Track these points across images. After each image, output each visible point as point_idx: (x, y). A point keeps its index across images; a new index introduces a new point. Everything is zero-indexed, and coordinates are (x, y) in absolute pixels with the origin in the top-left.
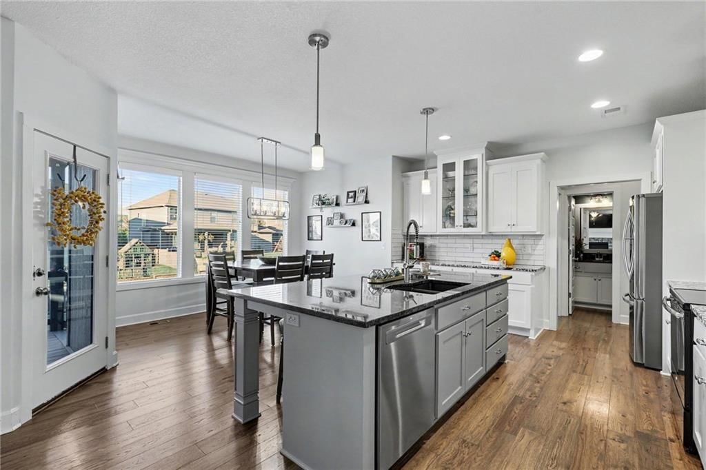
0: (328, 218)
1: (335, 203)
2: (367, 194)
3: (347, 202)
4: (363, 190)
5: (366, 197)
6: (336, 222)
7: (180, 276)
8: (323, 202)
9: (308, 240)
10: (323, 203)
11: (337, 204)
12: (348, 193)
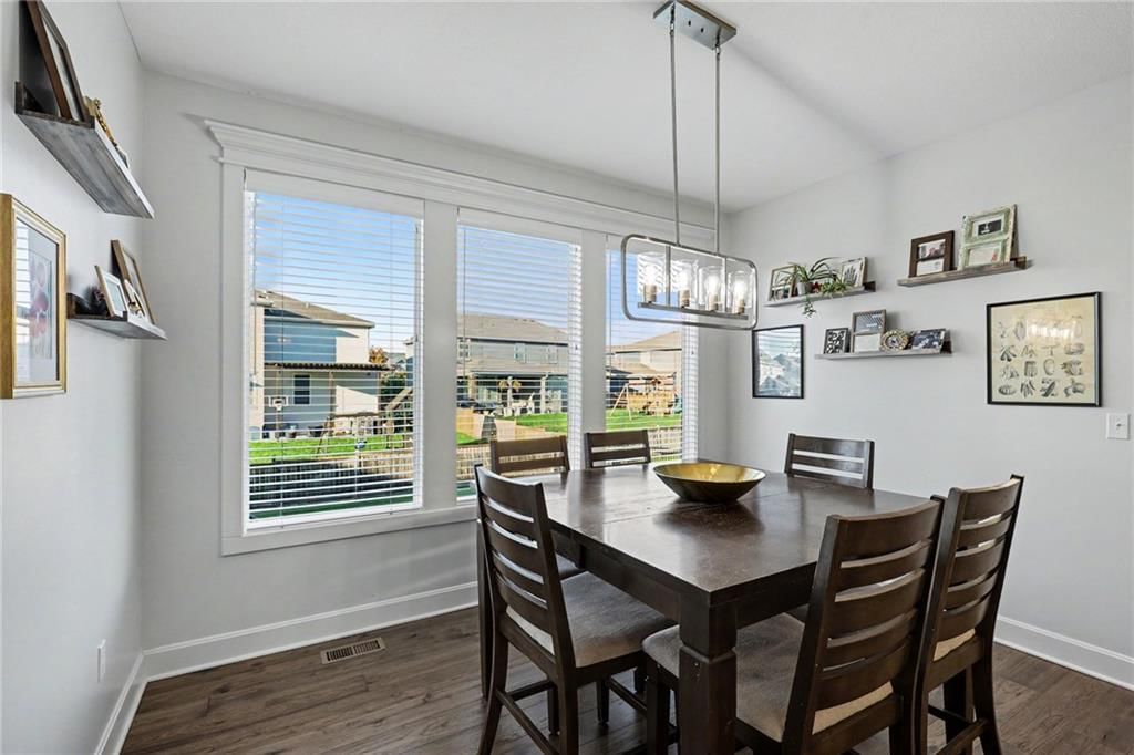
0: (830, 332)
1: (859, 281)
2: (1015, 234)
3: (913, 272)
4: (995, 226)
5: (1014, 244)
6: (866, 343)
7: (418, 501)
8: (810, 285)
9: (755, 396)
10: (812, 288)
11: (869, 287)
12: (916, 244)
